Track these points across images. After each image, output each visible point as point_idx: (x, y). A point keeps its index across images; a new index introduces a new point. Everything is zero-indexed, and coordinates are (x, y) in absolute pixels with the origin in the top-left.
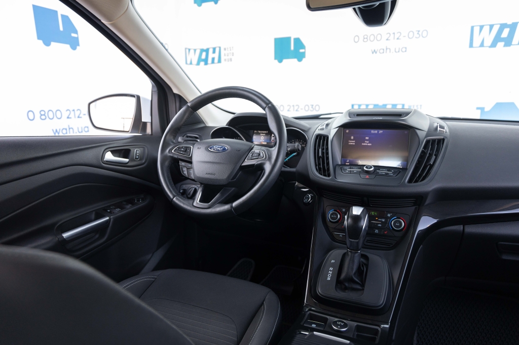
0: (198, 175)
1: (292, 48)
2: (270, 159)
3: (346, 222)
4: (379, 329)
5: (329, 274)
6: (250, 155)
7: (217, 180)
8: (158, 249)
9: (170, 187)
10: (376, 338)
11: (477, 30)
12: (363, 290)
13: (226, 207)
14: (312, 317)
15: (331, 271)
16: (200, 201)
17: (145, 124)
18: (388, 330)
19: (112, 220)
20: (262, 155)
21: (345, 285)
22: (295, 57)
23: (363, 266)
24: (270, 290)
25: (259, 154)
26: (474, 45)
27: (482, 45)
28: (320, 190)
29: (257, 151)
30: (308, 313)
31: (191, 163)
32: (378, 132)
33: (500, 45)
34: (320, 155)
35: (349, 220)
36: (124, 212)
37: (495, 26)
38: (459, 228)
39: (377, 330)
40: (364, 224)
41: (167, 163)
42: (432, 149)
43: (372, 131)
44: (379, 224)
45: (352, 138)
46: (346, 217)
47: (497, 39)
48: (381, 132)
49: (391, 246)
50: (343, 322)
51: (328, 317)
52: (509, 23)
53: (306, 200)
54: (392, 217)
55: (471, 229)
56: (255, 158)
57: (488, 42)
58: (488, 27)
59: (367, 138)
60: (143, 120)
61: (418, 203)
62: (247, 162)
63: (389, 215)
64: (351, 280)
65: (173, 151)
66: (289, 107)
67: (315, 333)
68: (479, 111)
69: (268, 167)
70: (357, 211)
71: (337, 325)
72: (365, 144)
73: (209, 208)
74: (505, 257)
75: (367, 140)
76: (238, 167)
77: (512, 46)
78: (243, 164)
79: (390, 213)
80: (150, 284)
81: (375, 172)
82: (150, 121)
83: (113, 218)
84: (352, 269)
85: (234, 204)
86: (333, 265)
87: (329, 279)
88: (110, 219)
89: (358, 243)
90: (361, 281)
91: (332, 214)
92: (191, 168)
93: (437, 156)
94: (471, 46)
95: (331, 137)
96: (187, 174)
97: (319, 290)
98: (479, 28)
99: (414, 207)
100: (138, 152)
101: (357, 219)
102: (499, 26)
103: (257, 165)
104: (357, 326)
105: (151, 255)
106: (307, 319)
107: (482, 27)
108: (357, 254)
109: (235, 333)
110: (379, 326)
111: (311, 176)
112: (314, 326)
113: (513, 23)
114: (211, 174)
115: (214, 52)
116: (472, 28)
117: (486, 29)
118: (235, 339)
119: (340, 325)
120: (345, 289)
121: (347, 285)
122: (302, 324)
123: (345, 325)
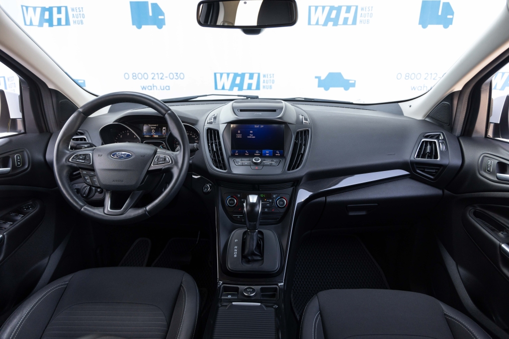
0: (104, 183)
1: (151, 14)
2: (176, 163)
3: (245, 209)
4: (278, 287)
5: (235, 252)
6: (155, 159)
7: (125, 186)
8: (54, 251)
9: (75, 198)
10: (275, 294)
11: (313, 9)
12: (263, 259)
13: (140, 211)
14: (226, 289)
15: (236, 249)
16: (111, 208)
17: (14, 121)
18: (283, 287)
19: (6, 237)
20: (167, 159)
21: (248, 259)
22: (154, 24)
23: (260, 241)
24: (184, 272)
25: (165, 159)
26: (312, 23)
27: (317, 23)
28: (218, 181)
29: (162, 156)
30: (222, 286)
31: (93, 170)
32: (260, 126)
33: (330, 24)
34: (215, 150)
35: (248, 207)
36: (17, 225)
37: (326, 7)
38: (323, 199)
39: (276, 288)
40: (259, 209)
41: (65, 172)
42: (302, 140)
43: (256, 126)
44: (268, 204)
45: (239, 132)
46: (245, 204)
47: (328, 19)
48: (262, 126)
49: (278, 220)
50: (251, 288)
51: (239, 286)
52: (336, 6)
53: (206, 190)
54: (277, 197)
55: (331, 199)
56: (161, 162)
57: (322, 21)
58: (321, 8)
59: (251, 132)
60: (12, 116)
61: (296, 184)
62: (153, 167)
63: (274, 196)
64: (253, 254)
65: (70, 160)
66: (153, 75)
67: (233, 303)
68: (317, 80)
69: (176, 172)
70: (253, 199)
71: (247, 292)
72: (250, 137)
73: (122, 214)
74: (351, 214)
75: (251, 134)
76: (145, 172)
77: (338, 26)
78: (150, 169)
79: (275, 194)
80: (63, 292)
81: (262, 163)
82: (21, 117)
83: (6, 234)
84: (253, 245)
85: (148, 208)
86: (236, 244)
87: (235, 256)
88: (4, 236)
89: (255, 224)
90: (260, 252)
91: (230, 200)
92: (95, 175)
93: (305, 145)
94: (309, 23)
95: (221, 132)
96: (91, 183)
97: (229, 266)
98: (314, 8)
99: (292, 188)
100: (19, 158)
101: (253, 205)
102: (329, 8)
103: (164, 169)
104: (261, 288)
105: (47, 258)
106: (222, 292)
107: (316, 7)
108: (255, 233)
109: (164, 318)
110: (278, 285)
111: (210, 170)
112: (229, 297)
113: (339, 6)
114: (119, 181)
115: (59, 12)
116: (310, 7)
117: (320, 9)
118: (165, 323)
119: (250, 291)
120: (248, 262)
121: (250, 258)
122: (220, 297)
123: (254, 290)
